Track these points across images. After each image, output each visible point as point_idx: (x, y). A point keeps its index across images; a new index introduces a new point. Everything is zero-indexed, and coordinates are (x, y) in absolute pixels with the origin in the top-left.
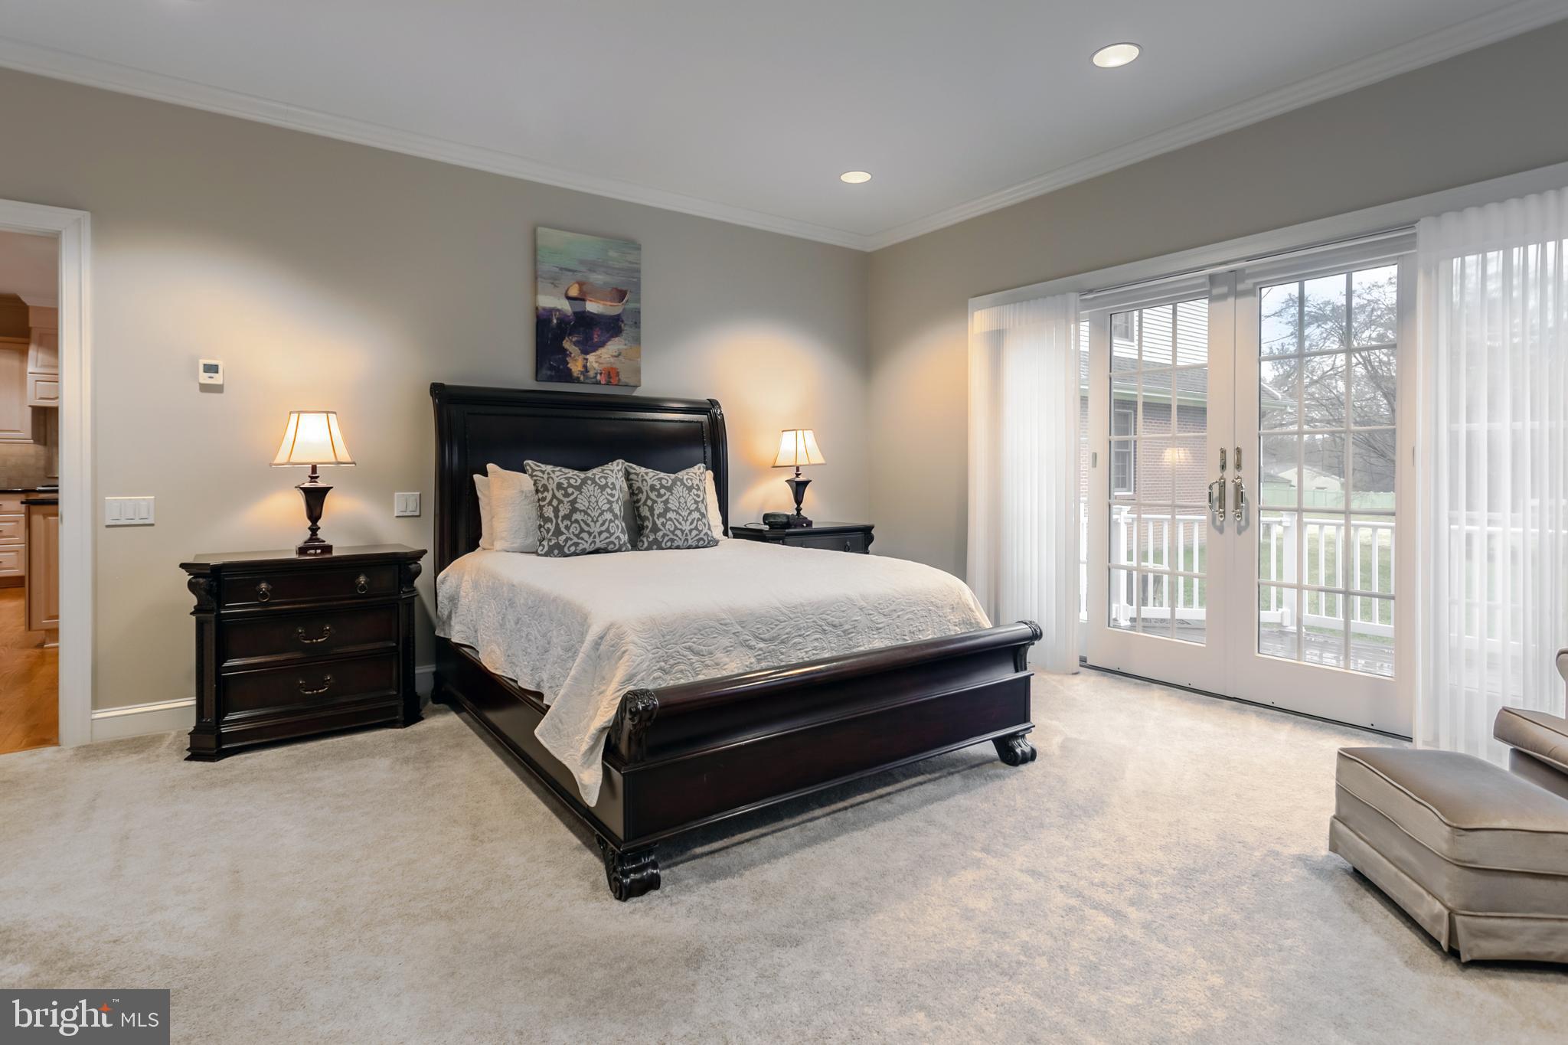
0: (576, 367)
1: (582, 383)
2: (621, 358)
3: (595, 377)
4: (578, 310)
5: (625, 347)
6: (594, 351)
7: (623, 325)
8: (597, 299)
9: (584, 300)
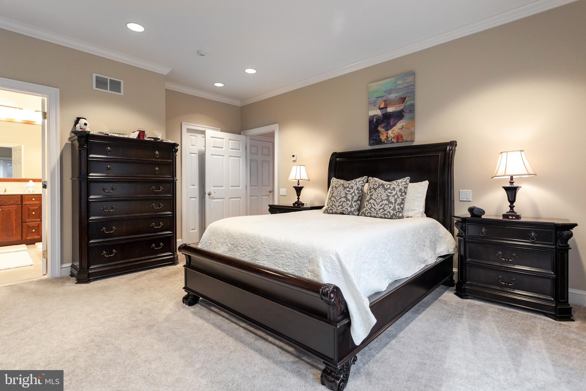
0: (383, 138)
1: (386, 144)
2: (404, 129)
3: (392, 140)
4: (384, 112)
5: (405, 124)
6: (391, 129)
7: (404, 114)
8: (392, 105)
9: (386, 108)
